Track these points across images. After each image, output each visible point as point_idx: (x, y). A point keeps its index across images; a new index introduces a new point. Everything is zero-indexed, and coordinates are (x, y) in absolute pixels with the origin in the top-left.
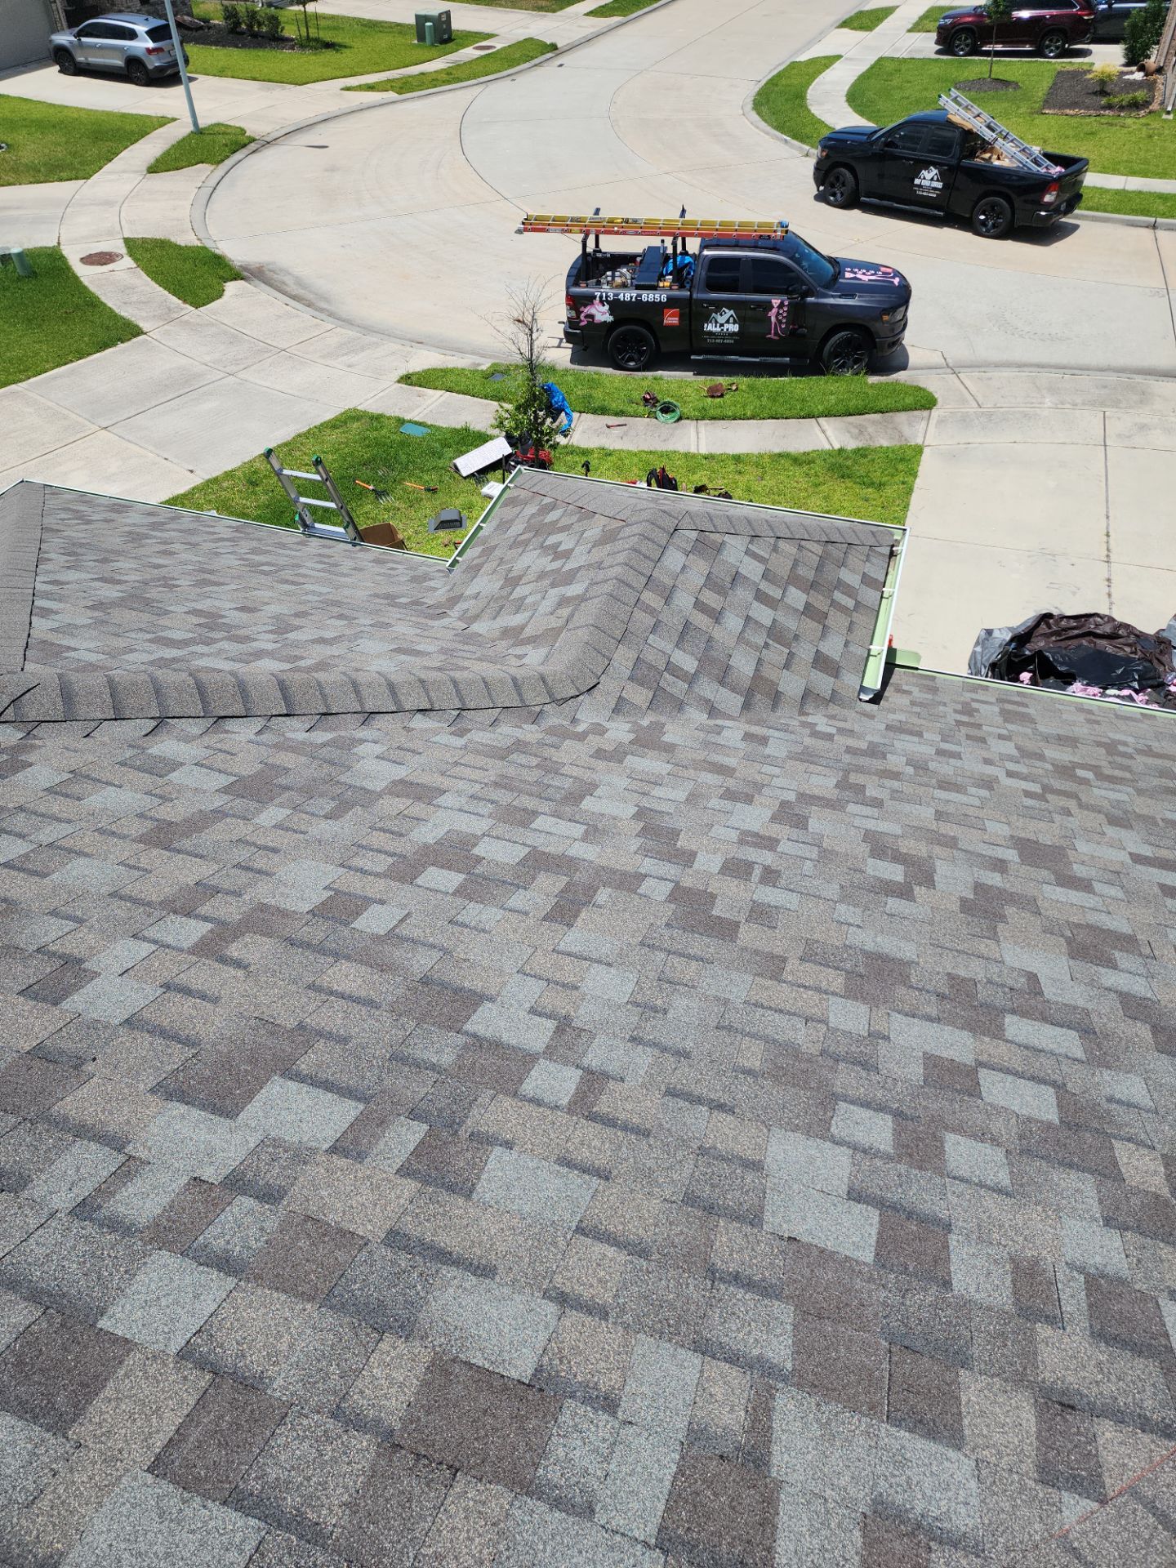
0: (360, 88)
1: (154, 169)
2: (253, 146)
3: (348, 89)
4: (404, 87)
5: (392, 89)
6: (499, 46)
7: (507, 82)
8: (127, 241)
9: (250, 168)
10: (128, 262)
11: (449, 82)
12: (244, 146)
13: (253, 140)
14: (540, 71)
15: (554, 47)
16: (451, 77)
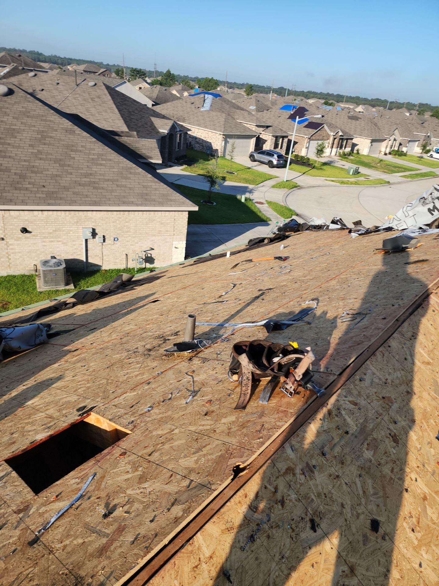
0: (330, 180)
1: (273, 187)
2: (299, 188)
3: (326, 180)
4: (343, 183)
5: (339, 182)
6: (371, 179)
7: (373, 188)
8: (266, 201)
9: (297, 192)
10: (266, 205)
11: (355, 184)
12: (296, 187)
13: (299, 186)
14: (383, 187)
15: (389, 182)
16: (356, 183)
